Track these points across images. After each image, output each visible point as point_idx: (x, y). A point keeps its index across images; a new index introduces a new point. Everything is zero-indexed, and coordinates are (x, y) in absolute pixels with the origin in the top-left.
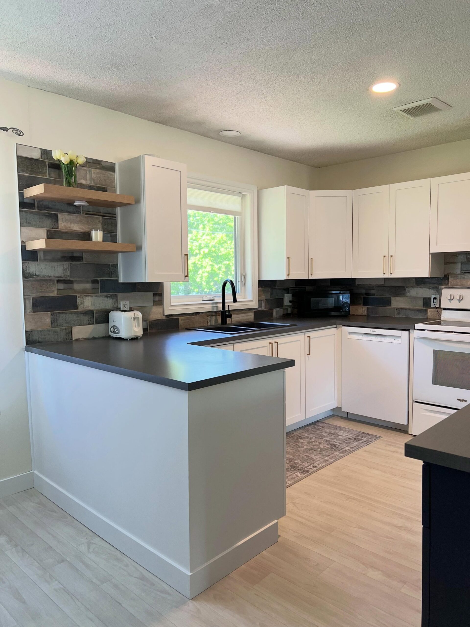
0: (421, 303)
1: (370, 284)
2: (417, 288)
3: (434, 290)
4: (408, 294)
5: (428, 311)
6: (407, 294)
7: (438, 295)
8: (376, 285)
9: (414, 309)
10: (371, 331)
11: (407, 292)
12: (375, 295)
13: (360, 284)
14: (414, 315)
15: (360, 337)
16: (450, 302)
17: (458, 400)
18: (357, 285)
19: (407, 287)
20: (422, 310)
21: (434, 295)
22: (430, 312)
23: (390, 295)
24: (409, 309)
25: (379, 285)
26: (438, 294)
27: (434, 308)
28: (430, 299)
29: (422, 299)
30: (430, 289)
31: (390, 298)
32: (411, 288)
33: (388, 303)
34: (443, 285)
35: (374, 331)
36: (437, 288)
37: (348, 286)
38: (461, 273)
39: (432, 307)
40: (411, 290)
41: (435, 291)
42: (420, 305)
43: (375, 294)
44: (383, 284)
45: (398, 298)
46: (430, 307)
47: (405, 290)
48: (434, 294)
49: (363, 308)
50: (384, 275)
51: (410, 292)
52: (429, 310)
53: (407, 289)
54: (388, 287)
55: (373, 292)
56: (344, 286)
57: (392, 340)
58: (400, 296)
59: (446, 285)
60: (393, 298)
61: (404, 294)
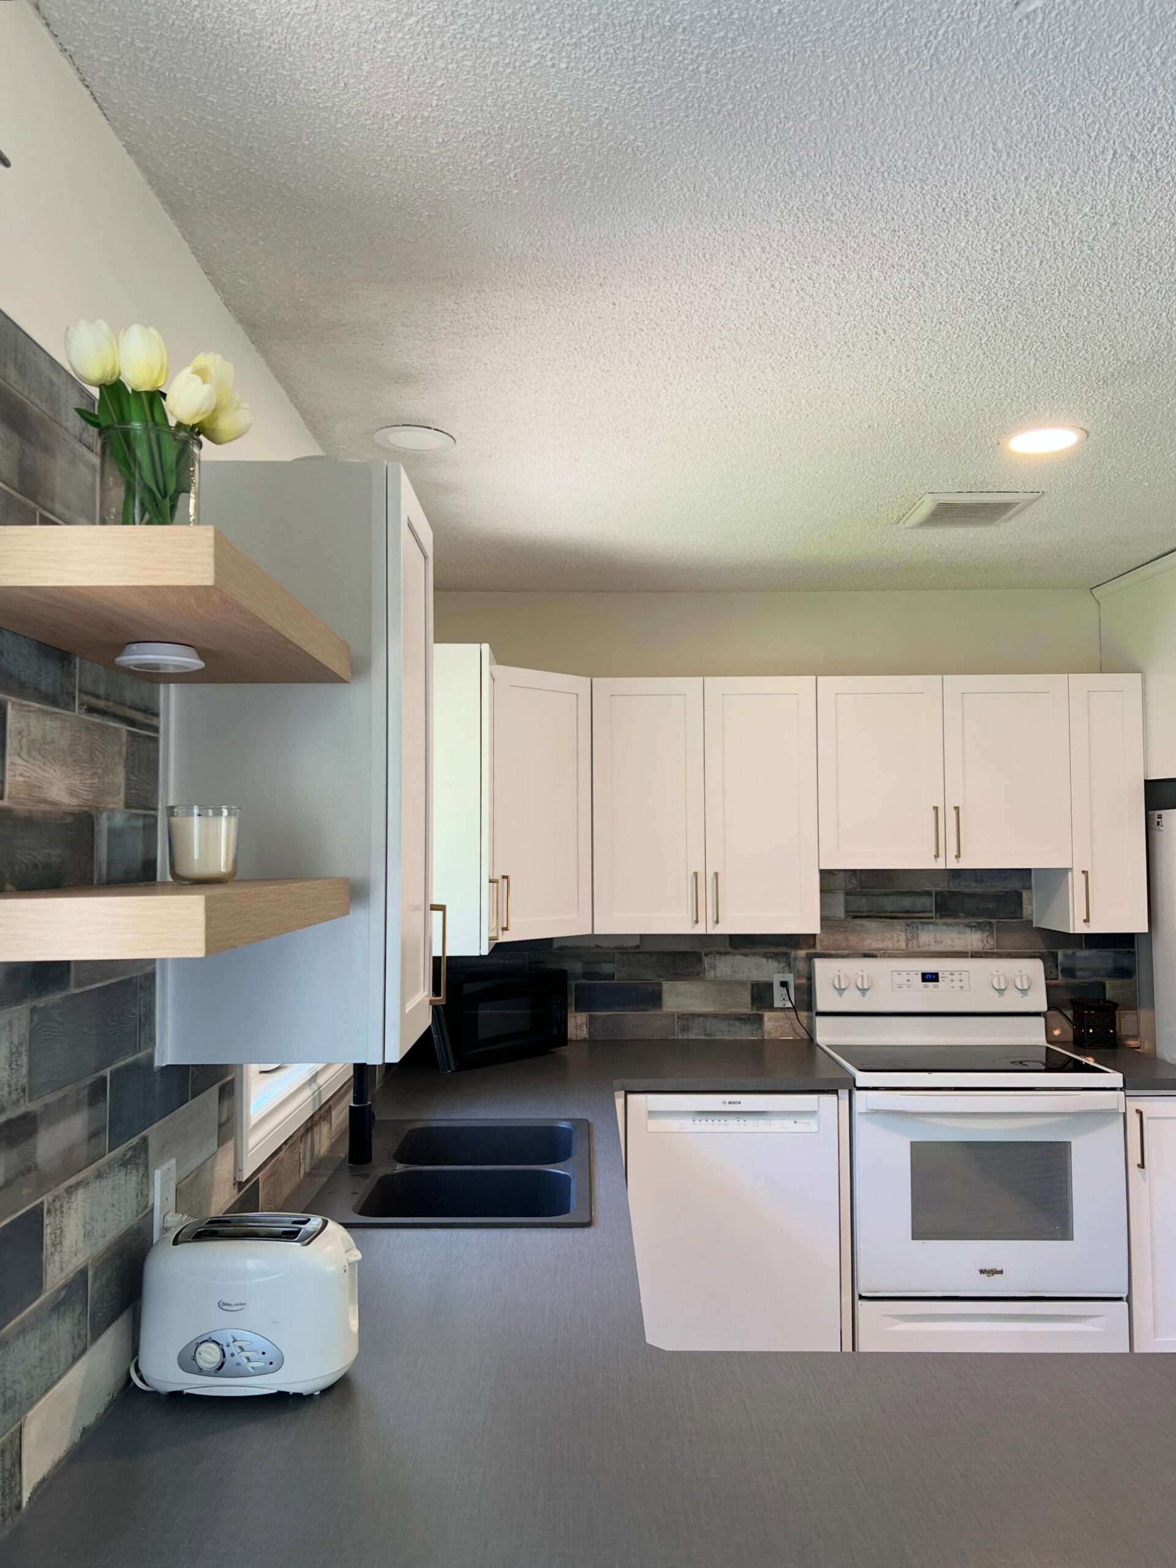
0: (747, 997)
1: (597, 946)
2: (734, 955)
3: (779, 962)
4: (710, 975)
5: (766, 1019)
6: (707, 974)
7: (792, 975)
8: (616, 948)
9: (725, 1015)
10: (724, 1103)
11: (707, 968)
12: (611, 977)
13: (567, 947)
14: (729, 1031)
15: (688, 1125)
16: (841, 995)
17: (982, 1272)
18: (558, 948)
19: (706, 955)
20: (750, 1015)
21: (781, 975)
22: (770, 1020)
23: (659, 976)
24: (715, 1016)
25: (626, 948)
26: (790, 972)
27: (783, 1009)
28: (769, 986)
29: (749, 987)
30: (768, 958)
31: (660, 985)
32: (717, 957)
33: (654, 999)
34: (801, 949)
35: (734, 1103)
36: (786, 954)
37: (526, 953)
38: (847, 916)
39: (775, 1006)
40: (717, 963)
41: (782, 964)
42: (743, 1004)
43: (614, 975)
44: (638, 947)
45: (682, 986)
46: (771, 1007)
47: (700, 961)
48: (779, 973)
49: (576, 1017)
50: (693, 927)
51: (713, 967)
52: (767, 1015)
53: (706, 961)
54: (651, 953)
55: (607, 968)
56: (512, 953)
57: (788, 1124)
58: (688, 980)
59: (809, 948)
60: (667, 986)
61: (698, 974)
